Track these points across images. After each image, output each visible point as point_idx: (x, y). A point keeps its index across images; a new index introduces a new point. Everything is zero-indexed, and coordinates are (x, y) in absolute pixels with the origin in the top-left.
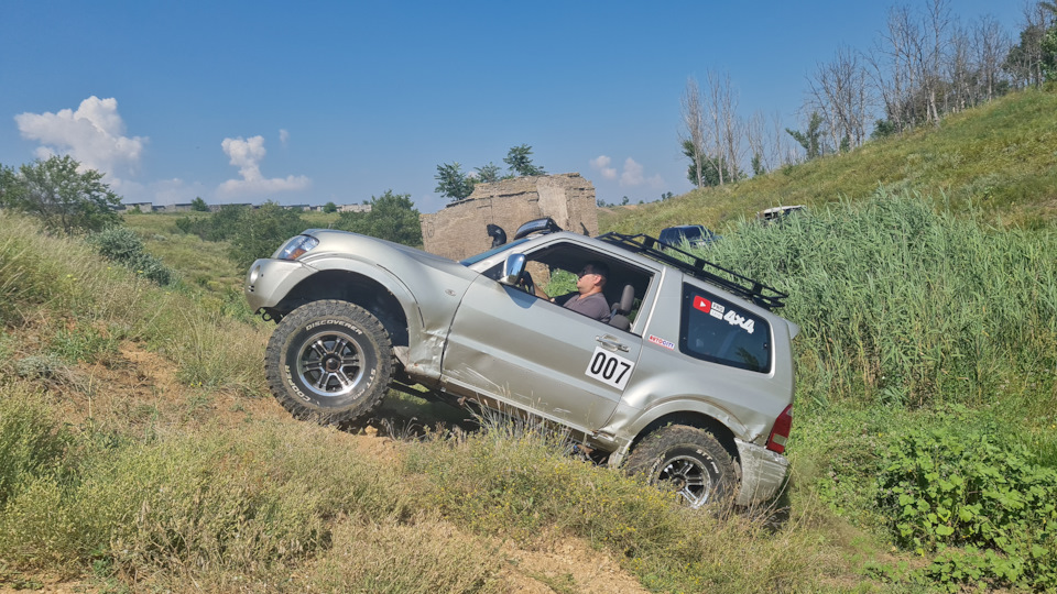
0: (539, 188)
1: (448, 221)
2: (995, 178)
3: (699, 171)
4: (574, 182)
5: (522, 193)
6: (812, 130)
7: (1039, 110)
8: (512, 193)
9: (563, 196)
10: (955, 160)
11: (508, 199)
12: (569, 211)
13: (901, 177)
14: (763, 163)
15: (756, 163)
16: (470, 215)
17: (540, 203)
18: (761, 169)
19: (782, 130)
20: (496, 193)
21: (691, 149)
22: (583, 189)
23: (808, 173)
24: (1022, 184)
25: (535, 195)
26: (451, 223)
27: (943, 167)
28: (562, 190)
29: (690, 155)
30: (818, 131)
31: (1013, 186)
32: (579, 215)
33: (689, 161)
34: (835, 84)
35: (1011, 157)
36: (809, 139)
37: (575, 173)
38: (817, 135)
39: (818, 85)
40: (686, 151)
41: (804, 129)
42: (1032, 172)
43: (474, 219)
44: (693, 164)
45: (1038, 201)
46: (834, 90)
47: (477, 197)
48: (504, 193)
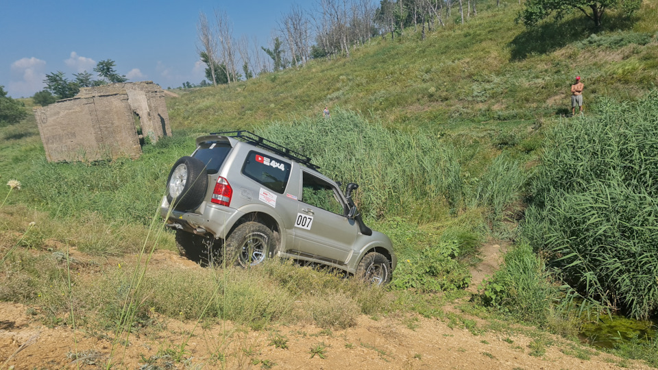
0: (127, 91)
1: (59, 113)
2: (384, 93)
3: (213, 72)
4: (150, 87)
5: (115, 95)
6: (277, 49)
7: (397, 54)
8: (108, 94)
9: (144, 96)
10: (364, 81)
11: (105, 98)
12: (150, 107)
13: (338, 89)
14: (250, 68)
15: (245, 68)
16: (78, 109)
17: (129, 101)
18: (249, 71)
19: (259, 48)
20: (96, 94)
21: (206, 59)
22: (156, 92)
23: (286, 82)
24: (396, 97)
25: (126, 96)
26: (62, 114)
27: (359, 85)
28: (143, 92)
29: (206, 61)
30: (280, 49)
31: (392, 98)
32: (156, 109)
33: (205, 66)
34: (292, 26)
35: (390, 82)
36: (275, 55)
37: (150, 81)
38: (279, 52)
39: (283, 26)
40: (202, 59)
41: (272, 49)
42: (400, 91)
43: (81, 112)
44: (208, 68)
45: (404, 106)
46: (292, 30)
47: (83, 97)
48: (102, 94)
